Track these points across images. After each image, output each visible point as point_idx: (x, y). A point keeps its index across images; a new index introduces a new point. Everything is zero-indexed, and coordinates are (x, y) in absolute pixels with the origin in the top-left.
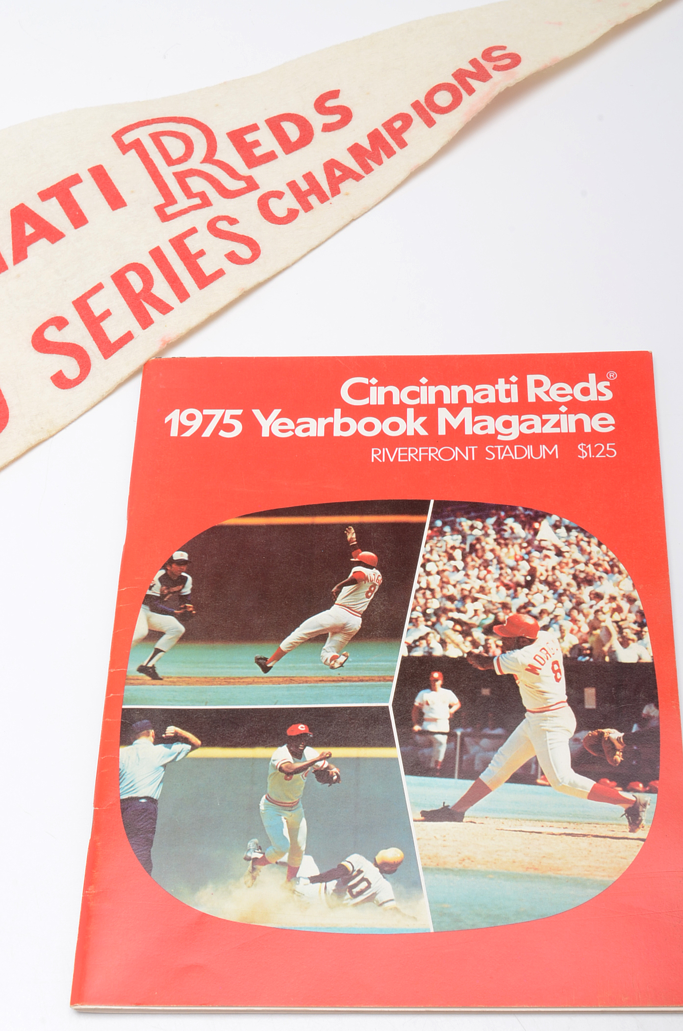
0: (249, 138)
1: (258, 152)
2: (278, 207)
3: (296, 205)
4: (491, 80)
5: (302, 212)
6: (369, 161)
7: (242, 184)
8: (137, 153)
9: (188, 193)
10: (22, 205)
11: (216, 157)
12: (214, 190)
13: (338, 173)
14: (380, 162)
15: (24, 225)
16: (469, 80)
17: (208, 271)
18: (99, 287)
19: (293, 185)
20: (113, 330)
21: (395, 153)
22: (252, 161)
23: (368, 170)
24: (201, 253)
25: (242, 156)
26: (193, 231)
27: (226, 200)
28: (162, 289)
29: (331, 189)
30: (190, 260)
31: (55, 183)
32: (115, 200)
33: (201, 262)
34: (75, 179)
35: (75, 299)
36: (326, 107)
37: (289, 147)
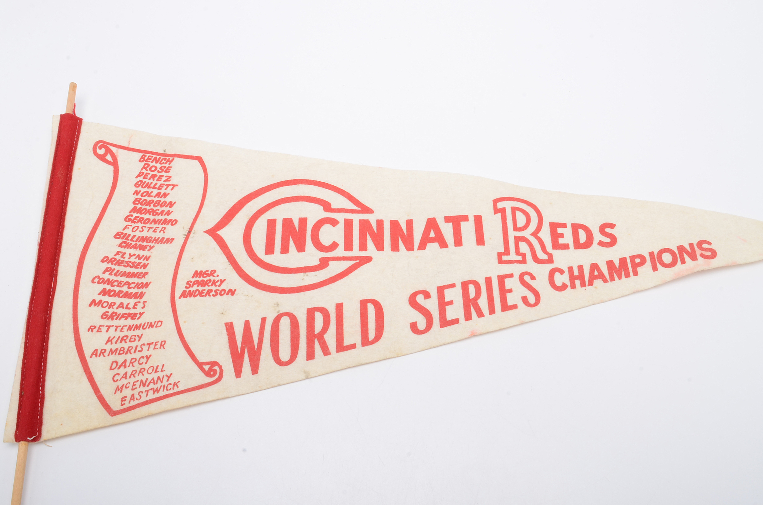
0: (560, 230)
1: (561, 241)
2: (559, 279)
3: (568, 283)
4: (696, 261)
5: (569, 288)
6: (615, 274)
7: (545, 257)
8: (501, 216)
9: (518, 253)
10: (434, 219)
11: (539, 235)
12: (531, 254)
13: (596, 273)
14: (620, 278)
15: (431, 230)
16: (685, 255)
17: (510, 303)
18: (453, 286)
19: (571, 269)
20: (452, 313)
21: (630, 276)
22: (556, 246)
23: (612, 279)
24: (510, 291)
25: (552, 240)
26: (511, 276)
27: (534, 263)
28: (483, 302)
29: (589, 281)
30: (504, 292)
31: (455, 215)
32: (480, 240)
33: (509, 296)
34: (465, 218)
35: (439, 286)
36: (605, 231)
37: (578, 245)
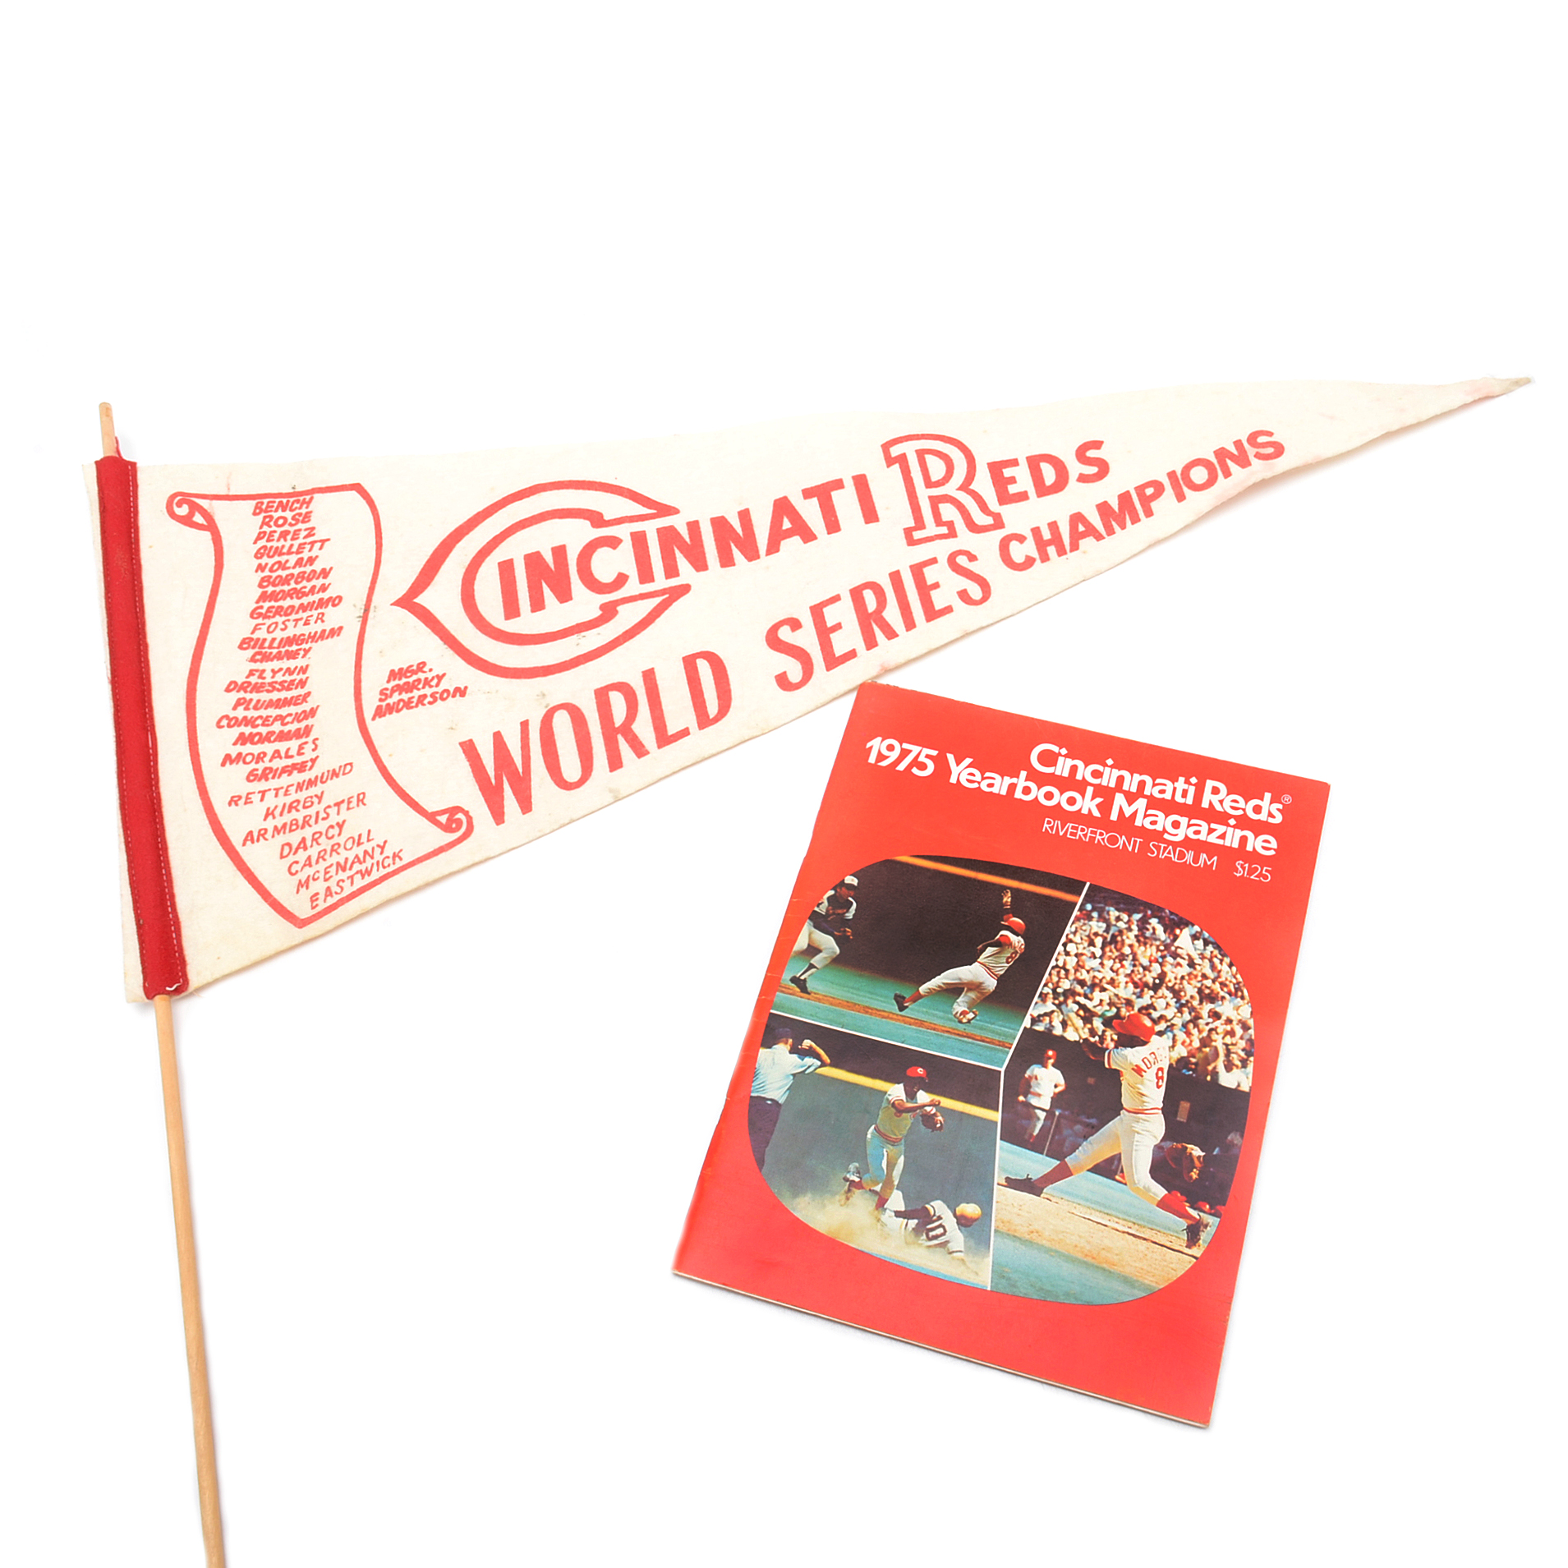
0: (1008, 472)
1: (1012, 489)
2: (1018, 552)
3: (1035, 553)
4: (1249, 468)
5: (1038, 561)
6: (1113, 523)
7: (989, 521)
8: (901, 468)
9: (939, 521)
10: (785, 498)
11: (971, 487)
12: (963, 521)
13: (1081, 528)
14: (1123, 527)
15: (783, 518)
16: (1229, 462)
17: (939, 605)
18: (836, 598)
19: (1036, 531)
20: (841, 643)
21: (1140, 520)
22: (1004, 498)
23: (1110, 532)
24: (936, 586)
25: (997, 491)
26: (934, 561)
27: (971, 534)
28: (892, 614)
29: (1071, 544)
30: (924, 590)
31: (819, 483)
32: (870, 515)
33: (934, 594)
34: (838, 484)
35: (813, 604)
36: (1086, 457)
37: (1042, 490)
